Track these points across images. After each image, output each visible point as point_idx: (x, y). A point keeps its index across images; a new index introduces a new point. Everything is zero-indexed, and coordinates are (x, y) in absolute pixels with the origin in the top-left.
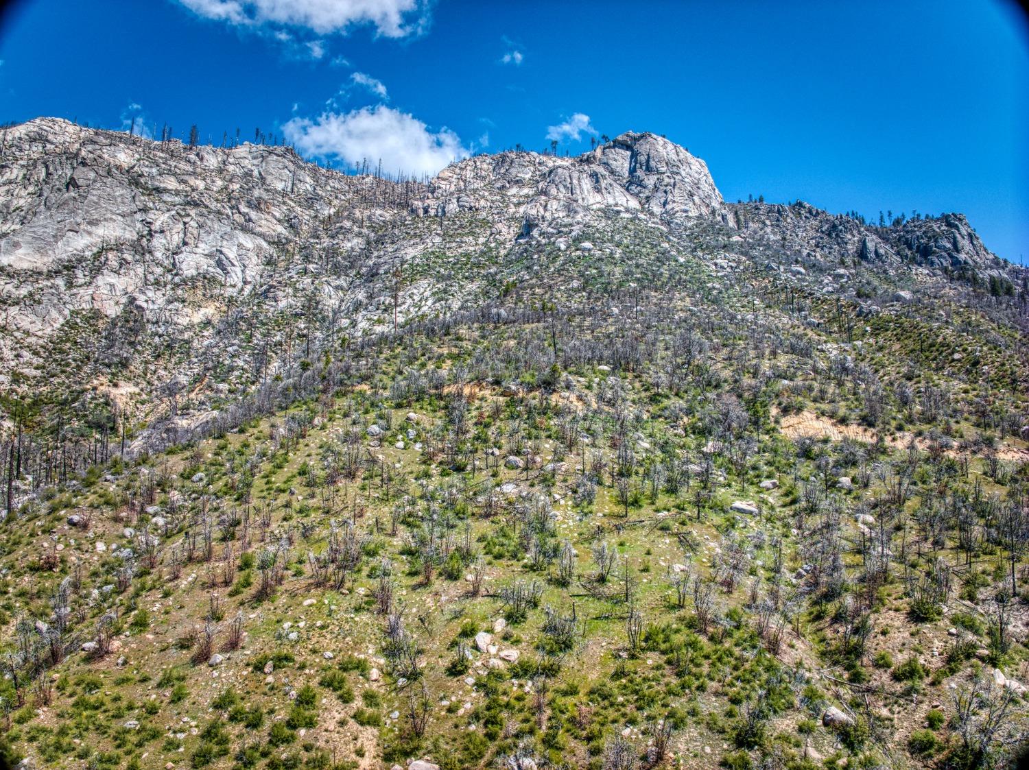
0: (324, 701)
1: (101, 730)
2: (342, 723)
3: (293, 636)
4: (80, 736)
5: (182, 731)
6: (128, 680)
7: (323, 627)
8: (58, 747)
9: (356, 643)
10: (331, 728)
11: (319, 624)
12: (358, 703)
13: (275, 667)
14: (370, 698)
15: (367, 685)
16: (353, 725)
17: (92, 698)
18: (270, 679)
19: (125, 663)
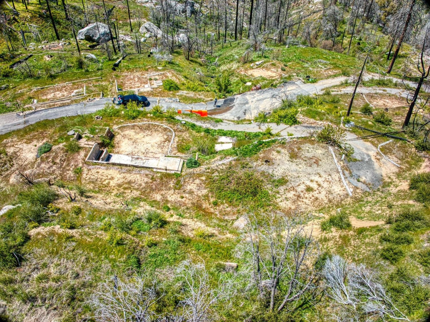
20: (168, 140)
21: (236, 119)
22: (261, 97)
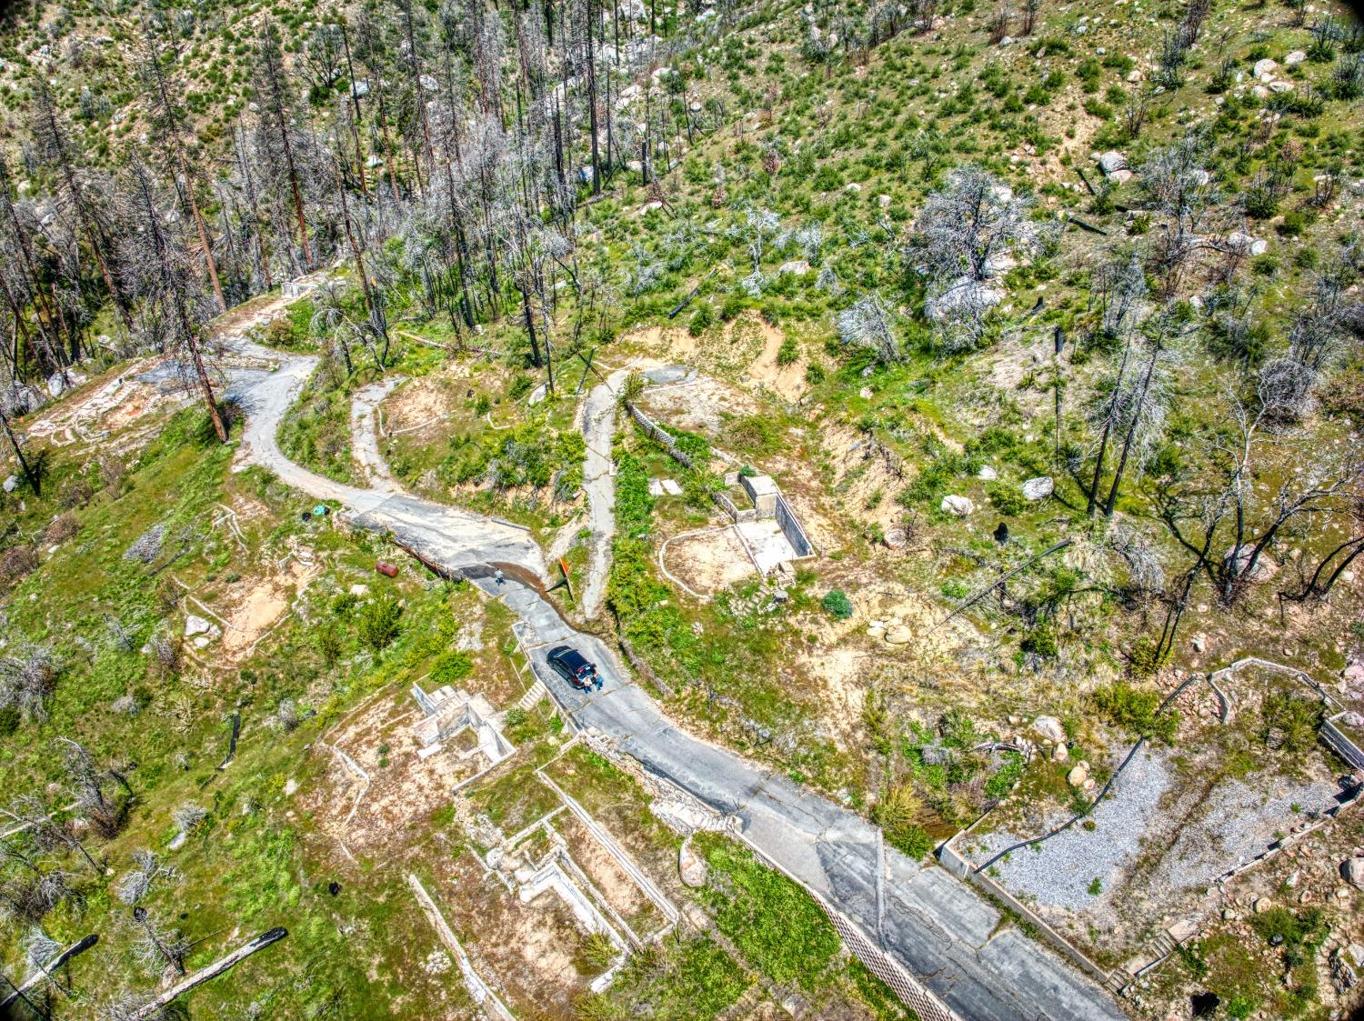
0: (1069, 87)
1: (894, 86)
2: (1071, 108)
3: (1082, 29)
4: (877, 88)
5: (946, 92)
6: (934, 52)
7: (1115, 26)
8: (857, 94)
9: (1137, 45)
10: (1058, 109)
11: (1113, 22)
12: (1100, 97)
13: (1046, 54)
14: (1114, 96)
15: (1119, 84)
16: (1080, 111)
17: (898, 63)
18: (1038, 63)
19: (939, 38)
20: (693, 538)
21: (537, 549)
22: (440, 539)
